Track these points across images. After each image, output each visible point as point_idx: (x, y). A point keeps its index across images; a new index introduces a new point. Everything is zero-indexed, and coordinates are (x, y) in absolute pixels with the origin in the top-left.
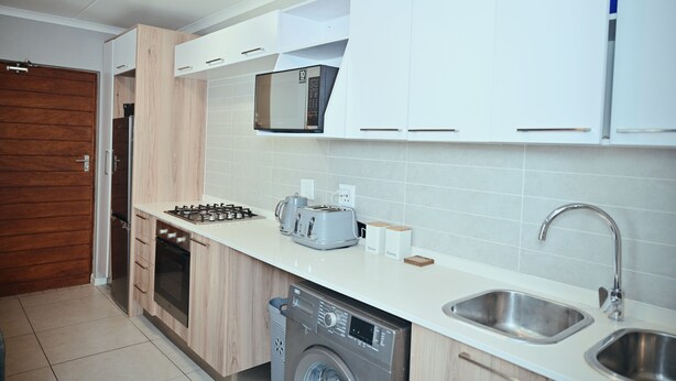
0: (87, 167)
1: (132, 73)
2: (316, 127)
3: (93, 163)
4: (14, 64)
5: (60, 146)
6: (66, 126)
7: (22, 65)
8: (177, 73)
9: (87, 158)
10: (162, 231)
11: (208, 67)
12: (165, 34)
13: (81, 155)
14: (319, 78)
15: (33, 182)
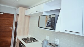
0: (11, 29)
1: (18, 15)
2: (54, 29)
3: (12, 28)
4: (1, 13)
5: (7, 25)
6: (8, 22)
7: (2, 13)
8: (25, 15)
9: (11, 27)
10: (20, 43)
11: (30, 14)
12: (24, 8)
13: (10, 27)
14: (55, 17)
15: (3, 31)
